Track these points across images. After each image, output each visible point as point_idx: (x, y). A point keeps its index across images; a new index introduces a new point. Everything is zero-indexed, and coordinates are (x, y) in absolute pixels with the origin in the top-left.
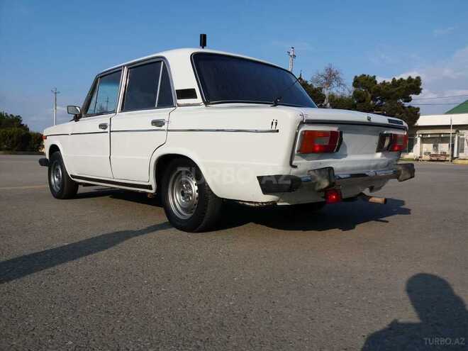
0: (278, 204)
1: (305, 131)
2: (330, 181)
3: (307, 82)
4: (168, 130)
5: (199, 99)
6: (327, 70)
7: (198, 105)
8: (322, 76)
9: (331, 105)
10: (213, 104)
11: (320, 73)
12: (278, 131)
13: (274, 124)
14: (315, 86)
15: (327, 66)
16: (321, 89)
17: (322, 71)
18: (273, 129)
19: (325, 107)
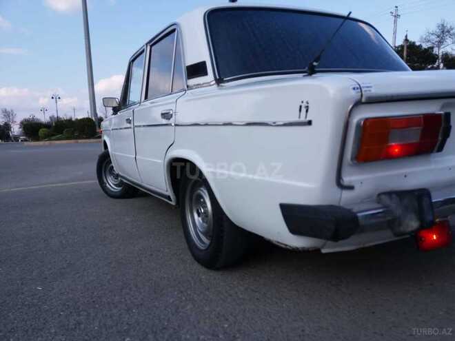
0: (324, 251)
1: (366, 120)
2: (421, 218)
3: (414, 43)
4: (176, 125)
5: (210, 77)
6: (439, 26)
7: (208, 84)
8: (432, 34)
9: (444, 66)
10: (228, 81)
11: (431, 31)
12: (310, 123)
13: (304, 110)
14: (425, 46)
15: (440, 22)
16: (432, 48)
17: (434, 28)
18: (303, 119)
19: (438, 68)
